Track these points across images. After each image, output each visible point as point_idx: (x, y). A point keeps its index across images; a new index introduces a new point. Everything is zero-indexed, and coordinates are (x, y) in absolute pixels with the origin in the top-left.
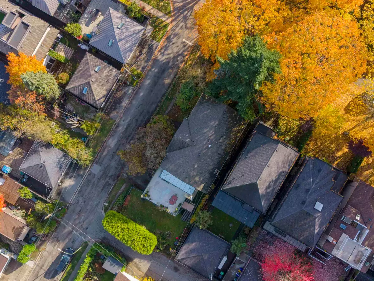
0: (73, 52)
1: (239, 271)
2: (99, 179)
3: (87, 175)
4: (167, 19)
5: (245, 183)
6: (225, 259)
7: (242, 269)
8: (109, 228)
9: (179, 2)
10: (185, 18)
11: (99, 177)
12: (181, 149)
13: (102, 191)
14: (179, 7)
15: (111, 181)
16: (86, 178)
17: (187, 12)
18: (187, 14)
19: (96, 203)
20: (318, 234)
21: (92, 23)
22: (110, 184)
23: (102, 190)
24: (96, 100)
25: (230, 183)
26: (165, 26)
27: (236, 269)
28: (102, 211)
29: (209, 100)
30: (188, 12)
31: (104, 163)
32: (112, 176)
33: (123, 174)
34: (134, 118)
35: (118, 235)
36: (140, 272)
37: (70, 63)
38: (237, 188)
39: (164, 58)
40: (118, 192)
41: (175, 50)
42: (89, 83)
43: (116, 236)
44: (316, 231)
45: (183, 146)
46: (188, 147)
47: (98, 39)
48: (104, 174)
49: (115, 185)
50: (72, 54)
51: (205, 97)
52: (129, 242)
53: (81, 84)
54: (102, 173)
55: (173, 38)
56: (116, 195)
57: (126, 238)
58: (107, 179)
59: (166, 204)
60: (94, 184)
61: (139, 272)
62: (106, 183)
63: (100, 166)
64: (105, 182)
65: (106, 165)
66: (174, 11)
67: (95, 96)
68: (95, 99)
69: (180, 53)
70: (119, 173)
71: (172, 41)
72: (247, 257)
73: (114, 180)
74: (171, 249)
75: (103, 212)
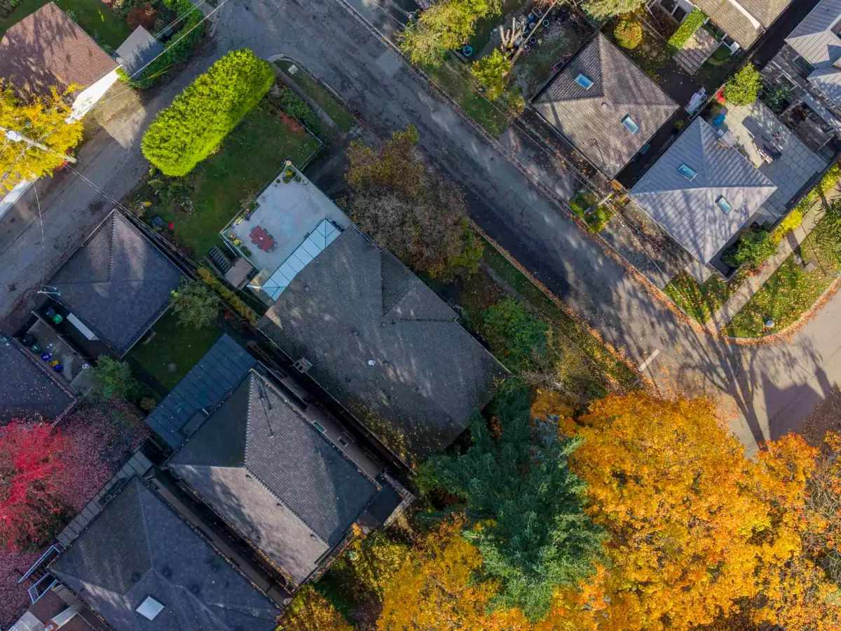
0: (688, 71)
1: (56, 363)
2: (362, 67)
3: (379, 38)
4: (717, 324)
6: (90, 335)
7: (59, 369)
8: (228, 65)
9: (752, 360)
10: (708, 369)
11: (368, 67)
12: (383, 289)
13: (331, 65)
14: (740, 360)
15: (350, 93)
16: (373, 33)
17: (723, 375)
18: (719, 375)
19: (306, 44)
20: (83, 589)
21: (751, 136)
22: (343, 88)
23: (335, 69)
24: (555, 104)
25: (261, 396)
26: (699, 315)
27: (64, 356)
28: (282, 55)
29: (489, 385)
30: (722, 380)
31: (400, 86)
32: (364, 99)
33: (362, 128)
34: (494, 187)
35: (204, 83)
36: (109, 116)
37: (664, 57)
39: (622, 293)
40: (320, 106)
41: (636, 327)
43: (205, 77)
44: (89, 587)
45: (388, 294)
46: (384, 307)
47: (703, 142)
48: (372, 81)
49: (339, 102)
50: (686, 68)
51: (500, 377)
52: (182, 107)
53: (601, 75)
54: (378, 77)
55: (667, 329)
56: (316, 99)
57: (192, 101)
58: (358, 85)
59: (256, 219)
60: (354, 50)
61: (111, 114)
62: (348, 79)
63: (395, 77)
64: (353, 80)
65: (392, 91)
66: (733, 343)
67: (563, 103)
68: (557, 100)
69: (627, 338)
70: (368, 119)
71: (659, 323)
72: (85, 389)
73: (352, 101)
74: (147, 204)
75: (279, 57)
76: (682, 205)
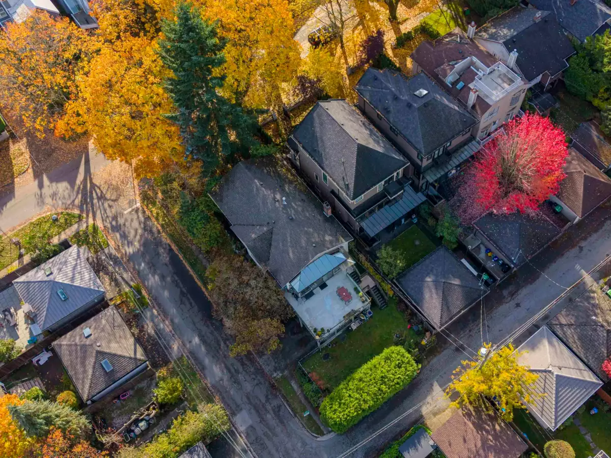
0: (40, 381)
1: (489, 254)
2: (262, 420)
3: (246, 440)
4: (87, 222)
5: (354, 161)
7: (488, 250)
8: (347, 412)
9: (75, 199)
10: (102, 198)
11: (258, 420)
12: (270, 245)
13: (285, 426)
14: (81, 201)
15: (275, 403)
16: (249, 445)
17: (94, 195)
18: (97, 194)
19: (299, 445)
21: (17, 329)
22: (279, 407)
23: (282, 422)
24: (133, 356)
26: (95, 229)
27: (484, 258)
29: (221, 188)
30: (95, 190)
31: (239, 401)
32: (267, 396)
33: (273, 376)
35: (365, 401)
36: (447, 411)
37: (52, 393)
38: (356, 177)
40: (298, 396)
42: (98, 352)
44: (456, 108)
45: (267, 240)
46: (272, 233)
48: (258, 410)
49: (284, 397)
50: (41, 382)
51: (215, 192)
52: (383, 387)
53: (94, 368)
54: (253, 411)
55: (117, 222)
56: (300, 402)
58: (269, 407)
60: (265, 434)
61: (445, 413)
62: (275, 413)
63: (241, 409)
64: (271, 412)
65: (245, 399)
66: (82, 211)
67: (127, 355)
69: (142, 219)
70: (267, 383)
71: (120, 225)
72: (472, 238)
73: (276, 396)
74: (424, 342)
76: (77, 276)
